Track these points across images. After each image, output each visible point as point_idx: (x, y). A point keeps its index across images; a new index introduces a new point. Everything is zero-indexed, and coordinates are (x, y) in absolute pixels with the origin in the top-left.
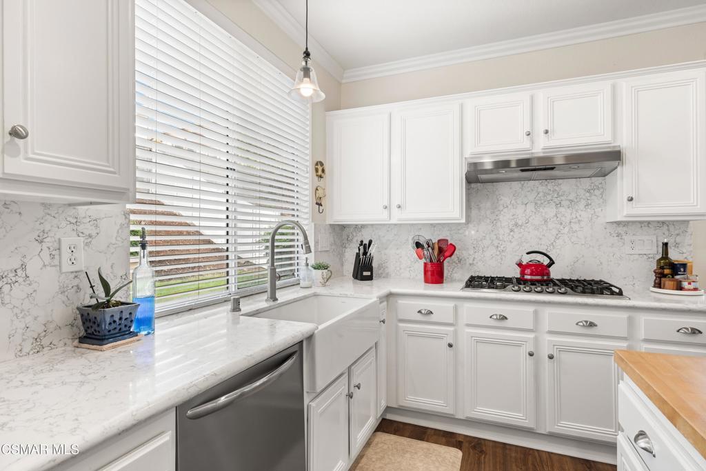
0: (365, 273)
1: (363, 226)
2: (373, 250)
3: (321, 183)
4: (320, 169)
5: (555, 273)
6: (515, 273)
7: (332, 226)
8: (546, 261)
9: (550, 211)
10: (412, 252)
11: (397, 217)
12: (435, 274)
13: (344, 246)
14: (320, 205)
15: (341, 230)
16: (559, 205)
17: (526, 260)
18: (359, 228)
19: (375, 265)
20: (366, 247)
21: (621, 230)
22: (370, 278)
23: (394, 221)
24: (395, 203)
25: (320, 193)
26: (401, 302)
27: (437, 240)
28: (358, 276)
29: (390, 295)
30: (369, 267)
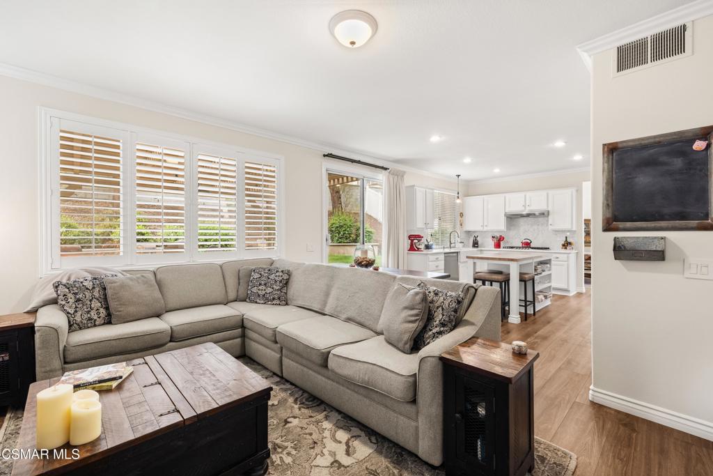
1: (477, 231)
2: (478, 239)
3: (462, 219)
4: (462, 215)
5: (532, 245)
6: (520, 245)
7: (466, 231)
8: (529, 242)
9: (535, 227)
10: (490, 239)
11: (485, 229)
12: (498, 245)
13: (470, 238)
14: (461, 225)
15: (468, 233)
16: (538, 225)
17: (524, 241)
18: (474, 232)
19: (479, 243)
20: (476, 237)
22: (477, 247)
24: (485, 224)
25: (462, 222)
26: (485, 252)
27: (498, 236)
28: (474, 246)
29: (481, 250)
30: (477, 244)
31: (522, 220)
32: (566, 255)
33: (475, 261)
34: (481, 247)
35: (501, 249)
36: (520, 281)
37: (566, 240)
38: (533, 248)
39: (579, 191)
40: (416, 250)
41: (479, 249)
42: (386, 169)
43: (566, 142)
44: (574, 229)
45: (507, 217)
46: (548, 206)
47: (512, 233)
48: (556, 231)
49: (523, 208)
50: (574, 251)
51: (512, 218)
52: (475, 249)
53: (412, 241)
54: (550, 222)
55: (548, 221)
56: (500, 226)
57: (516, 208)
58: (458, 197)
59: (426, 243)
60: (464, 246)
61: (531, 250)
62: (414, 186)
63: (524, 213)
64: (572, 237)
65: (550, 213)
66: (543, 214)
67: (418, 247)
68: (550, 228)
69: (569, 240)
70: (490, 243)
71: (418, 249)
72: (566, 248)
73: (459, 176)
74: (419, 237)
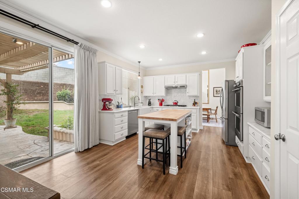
0: (150, 104)
1: (150, 96)
2: (151, 101)
3: (142, 89)
4: (142, 87)
5: (178, 104)
6: (172, 104)
7: (144, 96)
8: (177, 102)
9: (180, 94)
10: (157, 100)
11: (155, 95)
12: (161, 104)
13: (147, 100)
14: (142, 93)
15: (146, 97)
17: (174, 102)
18: (149, 97)
19: (151, 103)
21: (190, 97)
22: (150, 105)
23: (154, 96)
24: (154, 92)
25: (142, 91)
26: (154, 108)
27: (161, 99)
28: (149, 105)
29: (152, 107)
30: (150, 103)
31: (173, 90)
32: (196, 110)
33: (144, 120)
34: (153, 105)
35: (163, 107)
36: (178, 135)
37: (195, 101)
38: (179, 106)
39: (200, 75)
40: (107, 110)
41: (151, 106)
42: (77, 43)
43: (204, 34)
44: (199, 95)
45: (166, 88)
46: (186, 83)
47: (168, 97)
48: (189, 96)
49: (174, 83)
50: (198, 107)
51: (168, 89)
52: (149, 107)
53: (105, 103)
54: (187, 91)
55: (186, 91)
56: (162, 93)
57: (171, 83)
58: (139, 75)
59: (118, 104)
60: (143, 105)
61: (178, 107)
62: (104, 62)
63: (174, 86)
64: (197, 100)
65: (188, 86)
66: (184, 87)
67: (109, 107)
68: (187, 94)
69: (196, 101)
70: (158, 103)
71: (109, 108)
72: (195, 106)
73: (139, 62)
74: (109, 100)
